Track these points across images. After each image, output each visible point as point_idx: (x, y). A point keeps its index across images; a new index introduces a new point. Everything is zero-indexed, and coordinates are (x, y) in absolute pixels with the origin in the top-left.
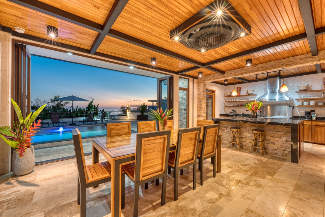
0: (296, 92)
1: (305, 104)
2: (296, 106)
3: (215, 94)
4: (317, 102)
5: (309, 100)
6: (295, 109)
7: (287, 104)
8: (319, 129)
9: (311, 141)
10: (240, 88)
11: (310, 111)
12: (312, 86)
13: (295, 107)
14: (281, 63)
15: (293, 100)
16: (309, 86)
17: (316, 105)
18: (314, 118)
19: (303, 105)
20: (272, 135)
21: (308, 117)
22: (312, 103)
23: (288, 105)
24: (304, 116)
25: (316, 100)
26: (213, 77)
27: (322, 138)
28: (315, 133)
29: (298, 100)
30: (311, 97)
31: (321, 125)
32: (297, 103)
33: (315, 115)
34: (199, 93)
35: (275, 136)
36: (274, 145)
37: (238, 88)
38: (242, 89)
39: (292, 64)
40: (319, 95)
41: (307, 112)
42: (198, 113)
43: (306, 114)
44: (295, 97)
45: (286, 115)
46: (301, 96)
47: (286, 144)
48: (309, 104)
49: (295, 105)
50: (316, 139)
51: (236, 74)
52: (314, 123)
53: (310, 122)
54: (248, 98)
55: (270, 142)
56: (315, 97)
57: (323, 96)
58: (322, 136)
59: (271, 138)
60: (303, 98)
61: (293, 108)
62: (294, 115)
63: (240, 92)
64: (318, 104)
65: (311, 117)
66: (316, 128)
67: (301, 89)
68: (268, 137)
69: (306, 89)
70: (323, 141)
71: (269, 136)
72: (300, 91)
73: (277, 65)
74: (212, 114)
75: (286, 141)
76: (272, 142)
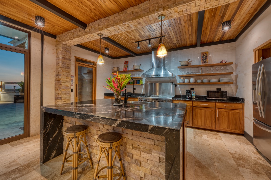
0: (178, 68)
1: (186, 81)
2: (179, 84)
3: (95, 68)
4: (196, 80)
5: (189, 77)
6: (177, 87)
7: (170, 81)
8: (199, 111)
9: (192, 126)
10: (128, 62)
11: (190, 89)
12: (191, 61)
13: (177, 85)
14: (156, 4)
15: (175, 77)
16: (190, 61)
17: (196, 83)
18: (194, 97)
19: (184, 82)
20: (137, 146)
21: (189, 96)
22: (192, 80)
23: (171, 83)
24: (185, 95)
25: (195, 77)
26: (73, 34)
27: (202, 122)
28: (195, 116)
29: (180, 77)
30: (191, 74)
31: (201, 106)
32: (179, 81)
33: (195, 94)
34: (58, 61)
35: (142, 147)
36: (140, 168)
37: (125, 62)
38: (129, 64)
39: (172, 6)
40: (198, 72)
41: (188, 91)
42: (57, 94)
43: (187, 93)
44: (178, 73)
45: (169, 94)
46: (182, 72)
47: (160, 169)
48: (189, 82)
49: (177, 83)
50: (196, 124)
51: (100, 27)
52: (195, 104)
53: (191, 103)
54: (135, 75)
55: (134, 161)
56: (195, 74)
57: (202, 73)
58: (202, 120)
59: (134, 152)
60: (184, 74)
61: (176, 86)
62: (176, 94)
63: (127, 67)
64: (197, 82)
65: (192, 96)
66: (196, 110)
67: (182, 64)
68: (130, 149)
69: (187, 64)
70: (203, 125)
71: (131, 147)
72: (181, 66)
73: (151, 9)
74: (92, 93)
75: (160, 162)
76: (136, 160)
